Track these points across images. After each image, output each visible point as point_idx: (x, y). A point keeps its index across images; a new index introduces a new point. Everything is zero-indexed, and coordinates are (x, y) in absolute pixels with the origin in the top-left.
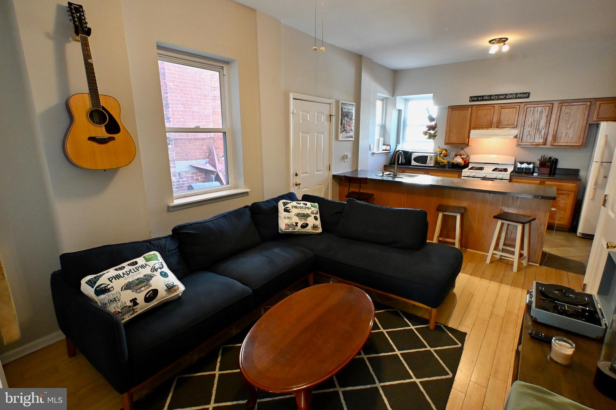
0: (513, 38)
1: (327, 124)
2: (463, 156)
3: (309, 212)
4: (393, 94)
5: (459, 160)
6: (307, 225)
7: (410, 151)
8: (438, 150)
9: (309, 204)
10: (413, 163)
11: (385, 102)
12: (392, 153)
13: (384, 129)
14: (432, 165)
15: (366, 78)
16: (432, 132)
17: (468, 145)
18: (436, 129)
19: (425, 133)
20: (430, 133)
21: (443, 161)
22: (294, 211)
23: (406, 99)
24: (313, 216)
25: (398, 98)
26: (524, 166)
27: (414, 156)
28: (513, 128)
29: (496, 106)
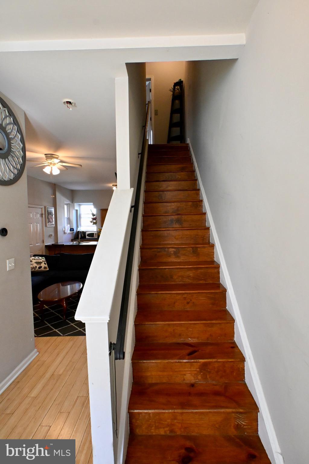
1: (40, 218)
3: (41, 261)
4: (73, 202)
6: (41, 267)
7: (85, 231)
8: (99, 230)
9: (40, 258)
10: (87, 237)
11: (68, 206)
12: (75, 232)
13: (69, 220)
14: (97, 238)
15: (58, 195)
16: (95, 221)
19: (91, 222)
20: (94, 222)
22: (34, 261)
23: (79, 205)
24: (44, 263)
25: (75, 204)
27: (87, 233)
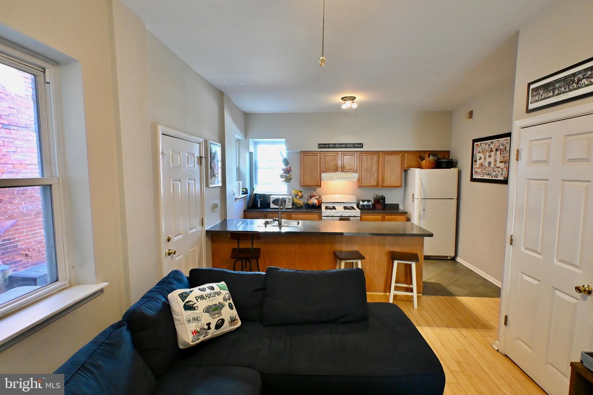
0: (360, 97)
2: (316, 197)
3: (219, 299)
4: (246, 135)
5: (314, 201)
6: (223, 321)
7: (267, 193)
8: (294, 192)
9: (216, 286)
10: (272, 206)
11: (238, 144)
12: (250, 196)
13: (238, 170)
14: (291, 207)
16: (288, 175)
17: (320, 186)
18: (291, 173)
19: (282, 176)
20: (285, 177)
21: (299, 202)
23: (256, 142)
25: (250, 140)
26: (366, 203)
27: (273, 198)
28: (354, 172)
29: (339, 153)
